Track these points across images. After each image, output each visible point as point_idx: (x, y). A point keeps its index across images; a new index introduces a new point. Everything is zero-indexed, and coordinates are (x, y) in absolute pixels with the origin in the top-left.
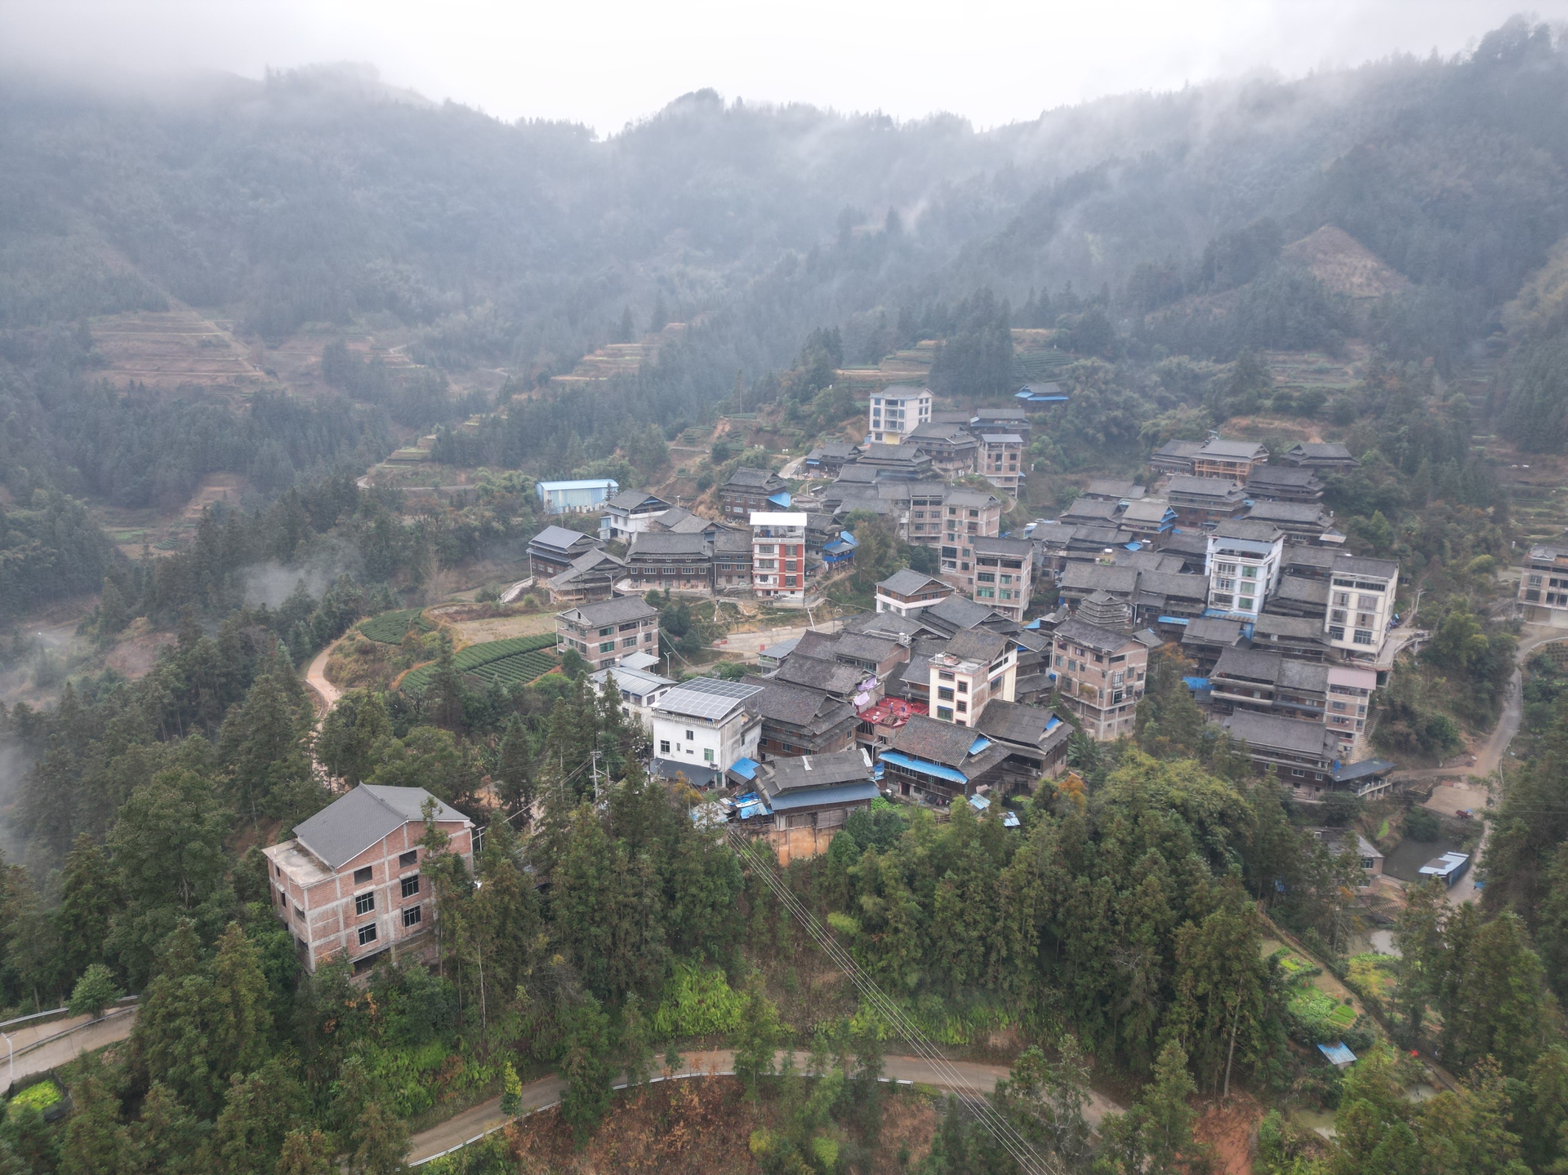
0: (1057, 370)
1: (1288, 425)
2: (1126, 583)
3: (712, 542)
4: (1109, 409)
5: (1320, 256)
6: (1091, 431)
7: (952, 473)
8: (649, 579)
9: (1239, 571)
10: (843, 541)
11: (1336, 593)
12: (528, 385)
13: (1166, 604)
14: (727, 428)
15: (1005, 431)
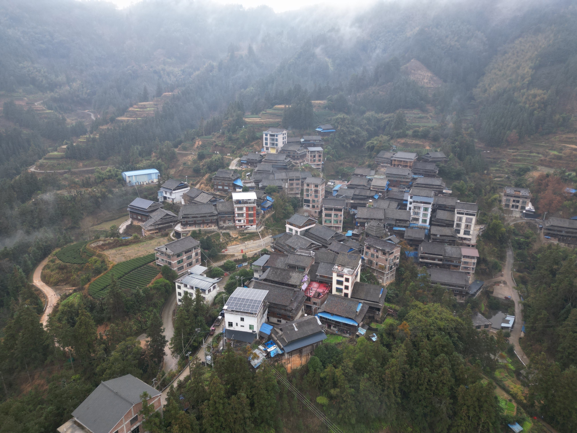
0: (329, 118)
1: (418, 142)
2: (381, 215)
3: (215, 205)
4: (351, 135)
5: (413, 71)
6: (345, 144)
7: (299, 164)
8: (191, 225)
9: (422, 209)
10: (268, 200)
11: (458, 217)
12: (105, 122)
13: (396, 222)
14: (200, 143)
15: (315, 146)
